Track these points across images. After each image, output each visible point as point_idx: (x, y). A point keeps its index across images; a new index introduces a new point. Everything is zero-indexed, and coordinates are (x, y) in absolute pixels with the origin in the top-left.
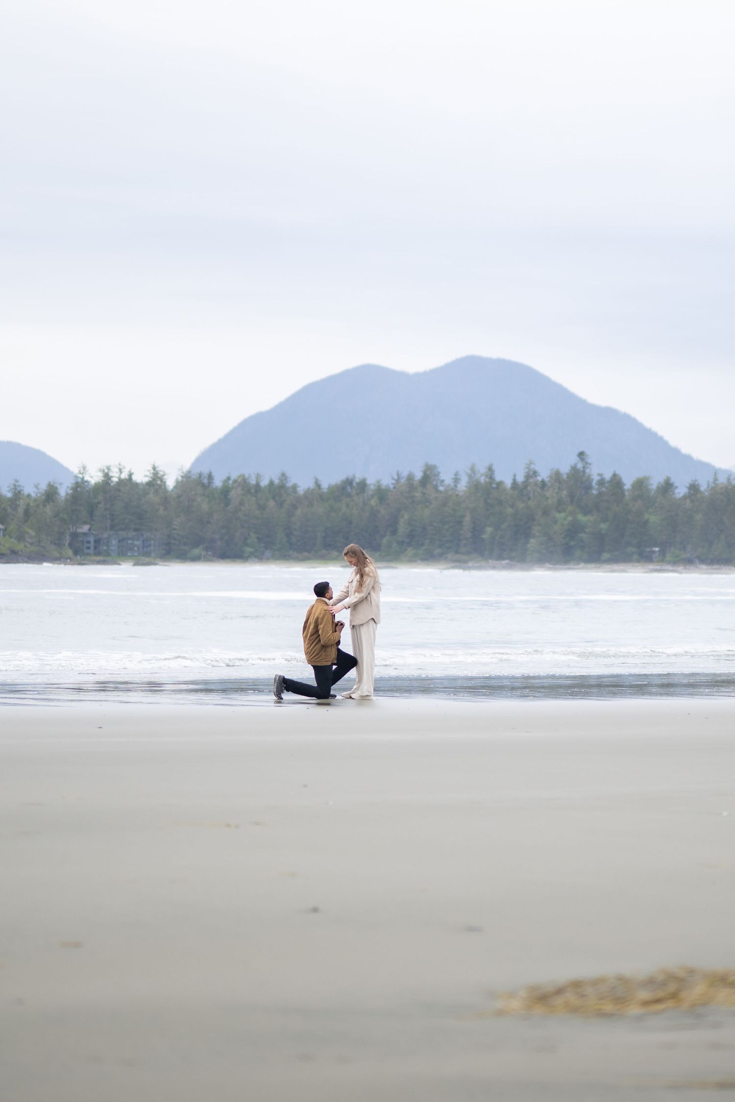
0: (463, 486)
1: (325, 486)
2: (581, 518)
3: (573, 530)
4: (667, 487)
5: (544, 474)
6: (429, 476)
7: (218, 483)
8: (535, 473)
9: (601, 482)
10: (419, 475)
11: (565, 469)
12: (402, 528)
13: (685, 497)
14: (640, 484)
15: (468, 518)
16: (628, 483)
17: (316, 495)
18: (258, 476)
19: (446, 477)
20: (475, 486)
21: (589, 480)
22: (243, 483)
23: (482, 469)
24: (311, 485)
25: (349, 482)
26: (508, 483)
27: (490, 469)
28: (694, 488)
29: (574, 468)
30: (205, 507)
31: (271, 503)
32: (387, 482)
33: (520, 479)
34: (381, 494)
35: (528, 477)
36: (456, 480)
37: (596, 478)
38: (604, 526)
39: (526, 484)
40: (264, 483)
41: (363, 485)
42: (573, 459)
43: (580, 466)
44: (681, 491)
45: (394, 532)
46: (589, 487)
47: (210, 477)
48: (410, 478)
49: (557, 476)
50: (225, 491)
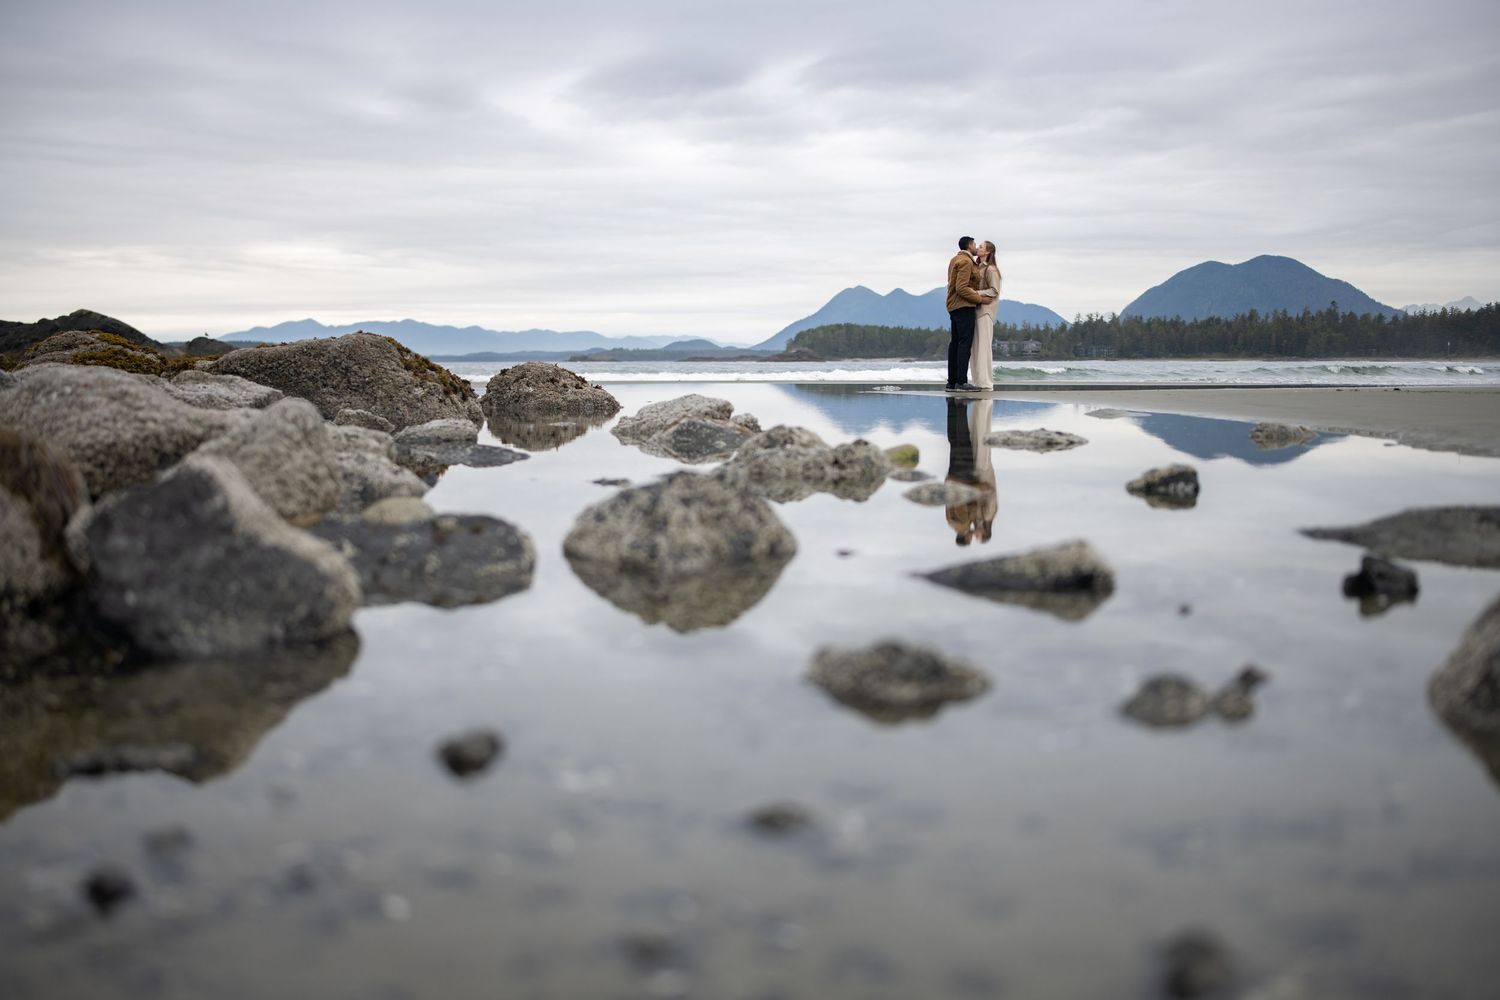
0: (1270, 320)
1: (1199, 321)
2: (1334, 334)
3: (1330, 341)
4: (1381, 317)
5: (1314, 313)
6: (1253, 315)
7: (1145, 321)
8: (1309, 313)
9: (1345, 315)
10: (1248, 315)
11: (1324, 310)
12: (1240, 341)
13: (1390, 324)
14: (1366, 317)
15: (1274, 337)
16: (1358, 316)
17: (1195, 326)
18: (1165, 317)
19: (1262, 316)
20: (1277, 320)
21: (1337, 315)
22: (1158, 320)
23: (1280, 311)
24: (1192, 320)
25: (1211, 319)
26: (1295, 317)
27: (1285, 311)
28: (1395, 318)
29: (1329, 310)
30: (1140, 333)
31: (1172, 331)
32: (1231, 319)
33: (1300, 315)
34: (1228, 324)
35: (1304, 314)
36: (1267, 317)
37: (1341, 314)
38: (1346, 339)
39: (1304, 318)
40: (1168, 320)
41: (1218, 320)
42: (1329, 305)
43: (1333, 308)
44: (1388, 319)
45: (1235, 344)
46: (1337, 319)
47: (1141, 318)
48: (1243, 316)
49: (1320, 313)
50: (1149, 324)
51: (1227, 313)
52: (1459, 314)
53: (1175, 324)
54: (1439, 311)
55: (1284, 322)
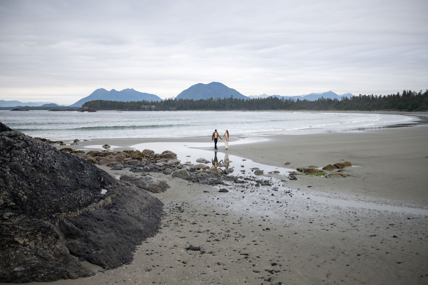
0: (216, 100)
3: (231, 106)
4: (243, 100)
6: (212, 99)
7: (184, 100)
8: (226, 98)
9: (234, 99)
10: (210, 99)
11: (230, 98)
12: (209, 106)
13: (246, 101)
16: (238, 99)
17: (197, 101)
19: (214, 99)
22: (187, 100)
25: (201, 100)
28: (247, 100)
29: (231, 98)
30: (182, 103)
31: (191, 103)
33: (224, 99)
34: (206, 101)
36: (215, 99)
39: (224, 100)
40: (190, 100)
41: (203, 100)
48: (209, 99)
50: (185, 101)
51: (205, 98)
52: (262, 99)
53: (192, 101)
54: (257, 98)
55: (219, 100)
